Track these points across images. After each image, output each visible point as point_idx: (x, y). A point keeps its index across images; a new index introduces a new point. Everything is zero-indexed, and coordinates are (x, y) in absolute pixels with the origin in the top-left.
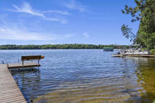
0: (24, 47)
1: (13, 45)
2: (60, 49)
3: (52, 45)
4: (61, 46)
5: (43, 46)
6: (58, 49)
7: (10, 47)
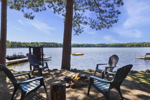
0: (111, 46)
1: (104, 44)
2: (146, 46)
3: (137, 43)
4: (147, 44)
5: (128, 44)
6: (144, 46)
7: (102, 45)
